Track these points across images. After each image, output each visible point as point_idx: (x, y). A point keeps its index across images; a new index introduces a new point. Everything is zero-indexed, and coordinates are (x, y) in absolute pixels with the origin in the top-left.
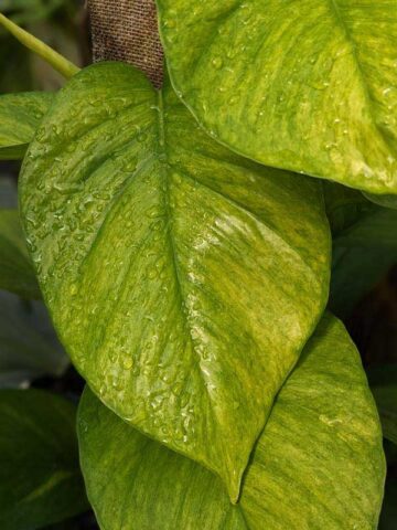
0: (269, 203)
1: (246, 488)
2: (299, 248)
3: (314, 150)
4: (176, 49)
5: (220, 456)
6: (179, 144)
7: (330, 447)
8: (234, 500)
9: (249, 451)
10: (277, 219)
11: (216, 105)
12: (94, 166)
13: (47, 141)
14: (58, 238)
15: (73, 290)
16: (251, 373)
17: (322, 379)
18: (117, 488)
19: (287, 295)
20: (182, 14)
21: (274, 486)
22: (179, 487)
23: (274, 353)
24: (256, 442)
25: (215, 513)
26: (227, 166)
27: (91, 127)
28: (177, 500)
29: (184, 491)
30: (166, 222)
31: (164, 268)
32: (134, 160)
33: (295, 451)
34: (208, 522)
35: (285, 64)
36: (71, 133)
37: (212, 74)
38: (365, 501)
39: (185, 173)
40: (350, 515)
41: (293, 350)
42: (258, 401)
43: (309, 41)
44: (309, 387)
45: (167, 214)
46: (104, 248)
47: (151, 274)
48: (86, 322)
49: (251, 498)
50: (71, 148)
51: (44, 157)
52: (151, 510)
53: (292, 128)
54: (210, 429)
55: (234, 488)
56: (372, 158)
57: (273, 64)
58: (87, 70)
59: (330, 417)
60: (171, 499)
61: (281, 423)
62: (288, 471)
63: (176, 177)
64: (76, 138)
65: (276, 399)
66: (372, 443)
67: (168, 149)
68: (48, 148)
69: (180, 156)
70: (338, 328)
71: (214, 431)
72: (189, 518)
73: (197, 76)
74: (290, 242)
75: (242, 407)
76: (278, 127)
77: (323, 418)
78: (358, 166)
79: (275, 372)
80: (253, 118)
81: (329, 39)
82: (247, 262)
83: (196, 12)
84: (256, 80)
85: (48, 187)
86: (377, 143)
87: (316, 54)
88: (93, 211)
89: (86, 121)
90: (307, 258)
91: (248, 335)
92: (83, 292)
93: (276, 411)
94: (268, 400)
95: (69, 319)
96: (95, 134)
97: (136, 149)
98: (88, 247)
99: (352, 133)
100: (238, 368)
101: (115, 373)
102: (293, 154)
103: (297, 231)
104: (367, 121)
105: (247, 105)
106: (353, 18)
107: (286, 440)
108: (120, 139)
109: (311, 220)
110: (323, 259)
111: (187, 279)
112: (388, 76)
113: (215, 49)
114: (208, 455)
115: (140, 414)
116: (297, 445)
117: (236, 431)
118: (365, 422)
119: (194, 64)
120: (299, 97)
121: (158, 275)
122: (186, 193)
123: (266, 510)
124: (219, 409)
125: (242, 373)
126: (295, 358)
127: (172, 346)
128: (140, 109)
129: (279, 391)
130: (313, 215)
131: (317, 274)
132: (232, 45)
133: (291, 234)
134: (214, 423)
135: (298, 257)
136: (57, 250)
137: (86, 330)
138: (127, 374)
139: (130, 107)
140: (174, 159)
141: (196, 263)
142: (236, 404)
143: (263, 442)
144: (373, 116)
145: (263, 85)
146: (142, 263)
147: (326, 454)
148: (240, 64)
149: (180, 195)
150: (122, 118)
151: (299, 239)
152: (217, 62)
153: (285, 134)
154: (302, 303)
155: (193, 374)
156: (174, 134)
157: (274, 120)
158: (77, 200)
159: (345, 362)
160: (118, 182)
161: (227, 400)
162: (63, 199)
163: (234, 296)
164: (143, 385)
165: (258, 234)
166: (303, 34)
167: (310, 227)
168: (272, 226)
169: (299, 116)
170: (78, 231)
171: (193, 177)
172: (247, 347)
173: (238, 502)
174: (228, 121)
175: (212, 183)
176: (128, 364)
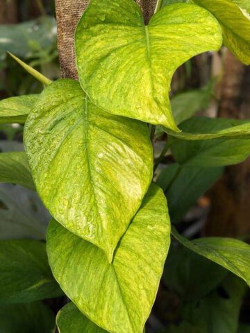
0: (128, 136)
1: (116, 257)
2: (141, 155)
3: (133, 109)
4: (82, 71)
5: (104, 242)
6: (93, 113)
7: (150, 237)
8: (110, 262)
9: (117, 241)
10: (131, 143)
11: (98, 92)
12: (57, 122)
13: (37, 112)
14: (40, 153)
15: (46, 175)
16: (120, 208)
17: (151, 212)
18: (62, 260)
19: (136, 175)
20: (85, 58)
21: (126, 255)
22: (88, 259)
23: (131, 201)
24: (121, 238)
25: (103, 268)
26: (111, 121)
27: (56, 106)
28: (87, 265)
29: (91, 261)
30: (86, 146)
31: (83, 164)
32: (74, 120)
33: (136, 240)
34: (99, 272)
35: (125, 77)
36: (47, 109)
37: (97, 81)
38: (160, 256)
39: (94, 125)
40: (154, 261)
41: (139, 200)
42: (123, 221)
43: (135, 68)
44: (145, 216)
45: (86, 142)
46: (59, 157)
47: (78, 167)
48: (50, 188)
49: (118, 261)
50: (47, 115)
51: (35, 119)
52: (75, 268)
53: (125, 101)
54: (100, 231)
55: (110, 256)
56: (153, 111)
57: (121, 77)
58: (55, 82)
59: (152, 226)
60: (84, 264)
61: (132, 230)
62: (133, 248)
63: (91, 127)
64: (49, 111)
65: (131, 222)
66: (166, 234)
67: (88, 115)
68: (37, 115)
69: (93, 118)
70: (160, 192)
71: (102, 231)
72: (91, 271)
73: (90, 82)
74: (137, 153)
75: (115, 223)
76: (120, 100)
77: (149, 227)
78: (148, 114)
79: (131, 210)
80: (111, 97)
81: (142, 67)
82: (119, 162)
83: (91, 56)
84: (114, 83)
85: (37, 132)
86: (155, 105)
87: (137, 73)
88: (55, 142)
89: (54, 104)
90: (144, 159)
91: (119, 193)
92: (50, 176)
93: (131, 226)
94: (128, 221)
95: (43, 187)
96: (57, 109)
97: (75, 115)
98: (53, 157)
99: (146, 102)
100: (114, 206)
101: (61, 207)
102: (125, 110)
103: (140, 148)
104: (151, 97)
105: (110, 93)
106: (152, 59)
107: (133, 236)
108: (68, 111)
109: (144, 143)
110: (150, 159)
111: (94, 169)
112: (159, 80)
113: (99, 71)
114: (99, 242)
115: (71, 224)
116: (137, 238)
117: (112, 232)
118: (165, 227)
119: (90, 77)
120: (129, 89)
121: (81, 167)
122: (95, 133)
123: (123, 264)
124: (105, 223)
125: (116, 208)
126: (140, 203)
127: (86, 196)
128: (77, 98)
129: (133, 218)
130: (146, 141)
131: (148, 166)
132: (106, 70)
133: (138, 149)
134: (102, 228)
135: (141, 160)
136: (39, 159)
137: (50, 191)
138: (66, 207)
139: (73, 98)
140: (90, 119)
141: (98, 162)
142: (112, 221)
143: (124, 238)
144: (153, 95)
145: (116, 84)
146: (75, 162)
147: (148, 239)
148: (109, 77)
149: (92, 134)
150: (70, 103)
151: (141, 151)
152: (99, 76)
153: (123, 103)
154: (142, 179)
155: (94, 208)
156: (91, 108)
157: (119, 98)
158: (48, 137)
159: (161, 205)
160: (67, 130)
161: (109, 219)
162: (43, 136)
163: (114, 176)
164: (72, 212)
165: (124, 150)
166: (134, 65)
167: (145, 146)
168: (130, 146)
169: (129, 96)
170: (48, 150)
171: (98, 126)
172: (119, 198)
173: (112, 263)
174: (102, 98)
175: (105, 129)
176: (66, 203)
